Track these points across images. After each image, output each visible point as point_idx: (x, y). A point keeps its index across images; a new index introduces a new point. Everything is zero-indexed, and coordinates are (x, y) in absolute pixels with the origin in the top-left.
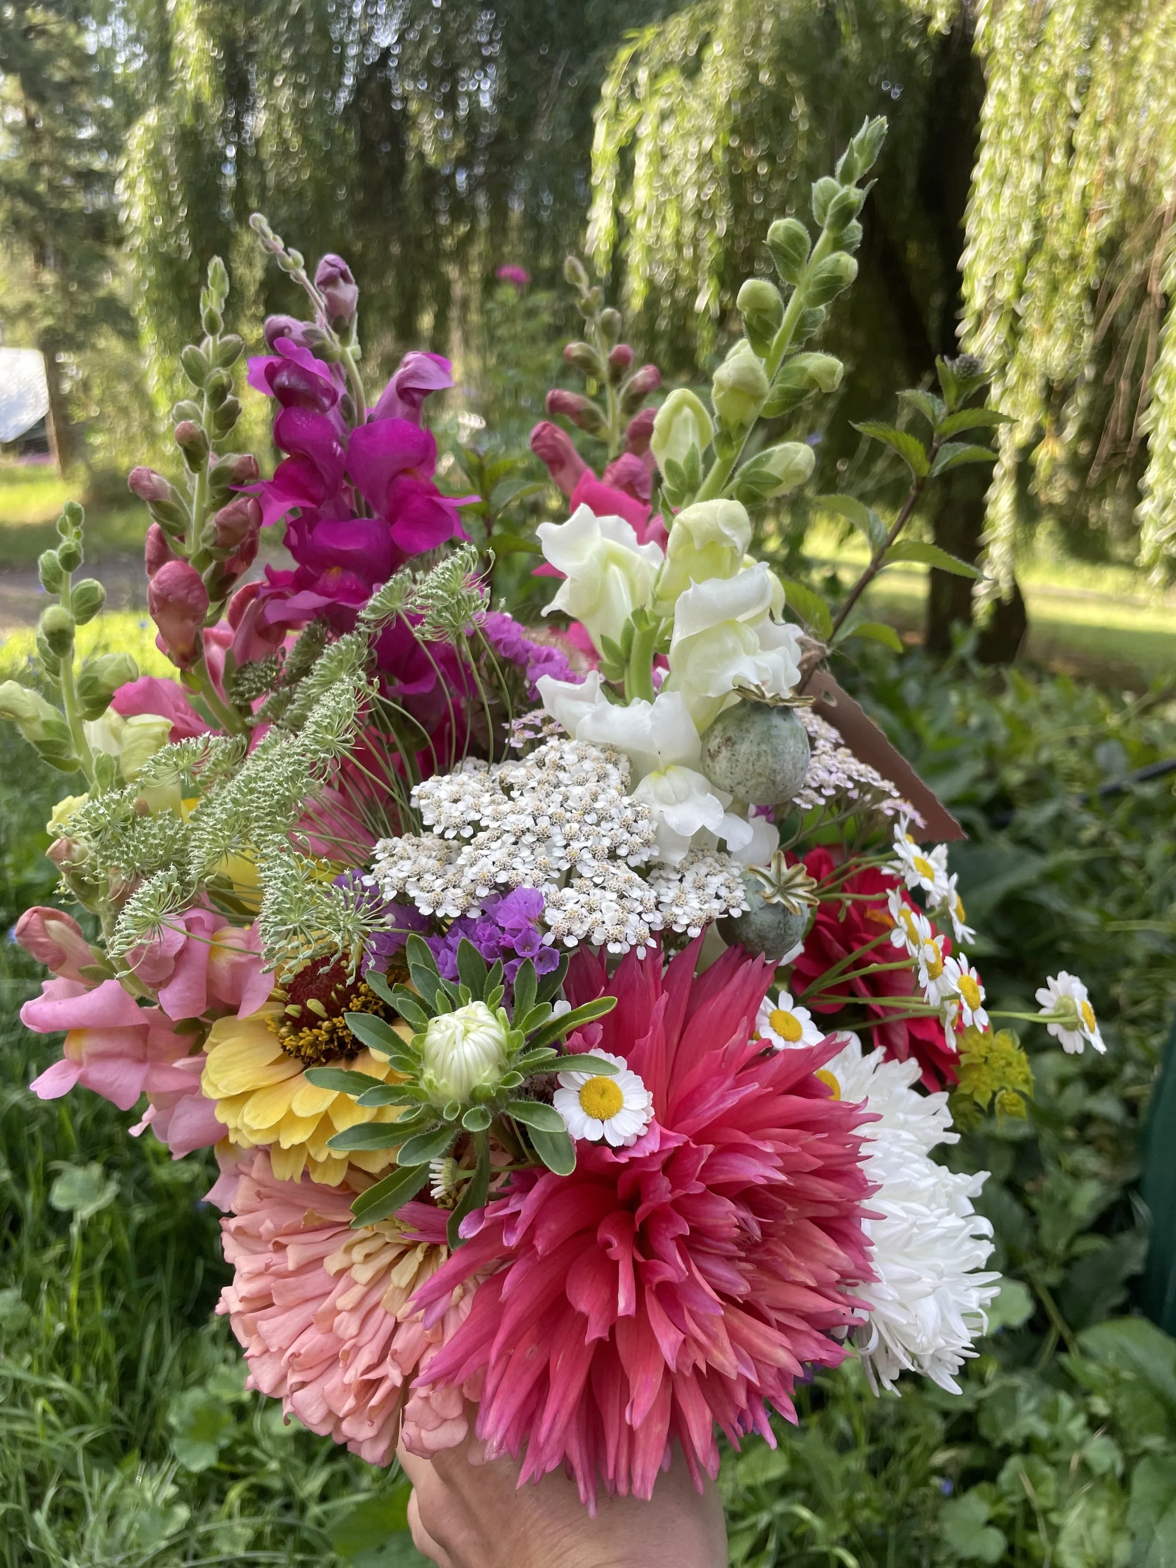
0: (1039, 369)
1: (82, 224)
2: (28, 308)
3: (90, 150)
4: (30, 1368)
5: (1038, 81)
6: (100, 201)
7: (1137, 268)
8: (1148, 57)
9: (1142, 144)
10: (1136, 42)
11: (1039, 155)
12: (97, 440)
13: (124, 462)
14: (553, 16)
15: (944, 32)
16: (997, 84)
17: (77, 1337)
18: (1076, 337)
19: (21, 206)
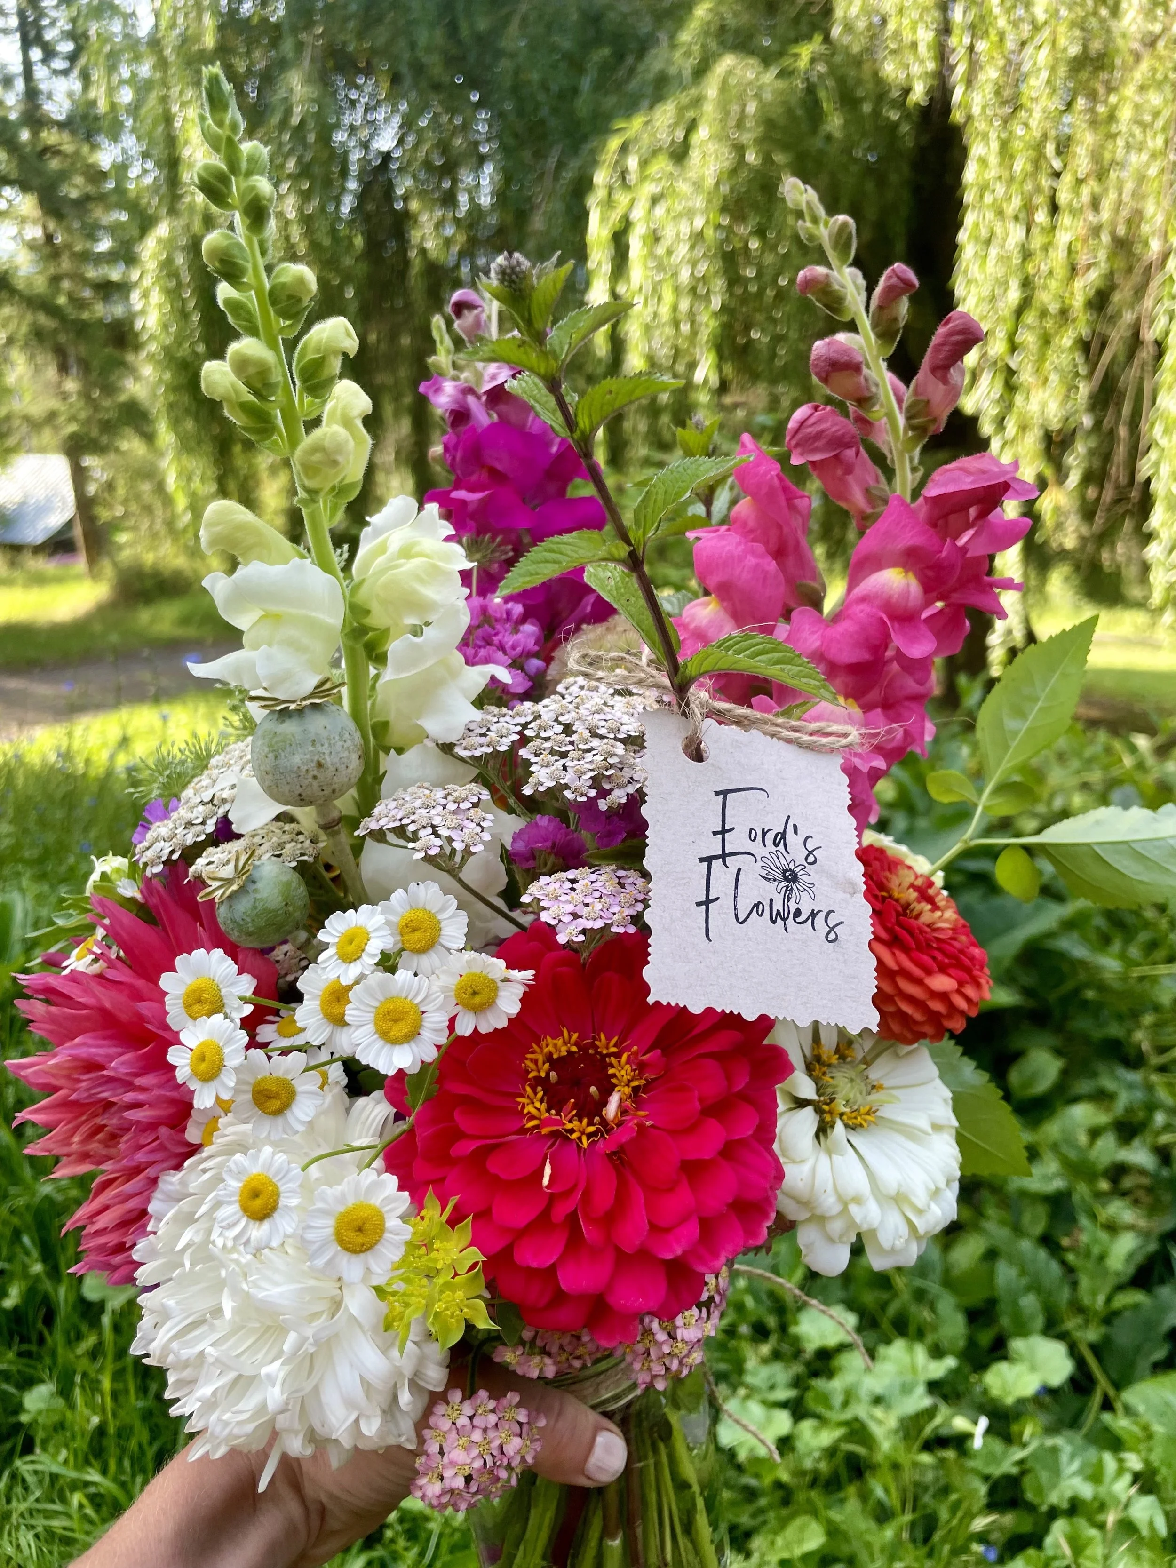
0: (1037, 421)
1: (102, 333)
2: (52, 416)
3: (108, 262)
4: (66, 1462)
5: (1017, 145)
6: (118, 311)
7: (1128, 317)
8: (1125, 114)
9: (1126, 197)
10: (1113, 99)
11: (1022, 216)
12: (123, 538)
13: (149, 559)
14: (544, 112)
15: (922, 104)
16: (976, 150)
17: (111, 1430)
18: (1072, 388)
19: (43, 319)
